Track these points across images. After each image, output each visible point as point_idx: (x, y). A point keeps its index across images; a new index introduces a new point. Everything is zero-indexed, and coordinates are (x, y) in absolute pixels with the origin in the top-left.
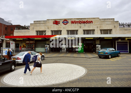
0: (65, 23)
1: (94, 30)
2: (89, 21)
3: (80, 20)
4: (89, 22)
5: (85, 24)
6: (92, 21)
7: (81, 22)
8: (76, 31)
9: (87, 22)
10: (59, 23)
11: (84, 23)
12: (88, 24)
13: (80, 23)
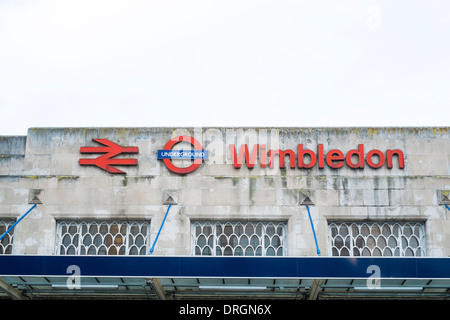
0: (177, 164)
1: (423, 222)
2: (376, 154)
3: (301, 140)
4: (375, 160)
5: (345, 172)
6: (397, 154)
7: (308, 154)
8: (270, 231)
9: (359, 161)
10: (134, 165)
11: (334, 169)
12: (368, 172)
13: (303, 168)
